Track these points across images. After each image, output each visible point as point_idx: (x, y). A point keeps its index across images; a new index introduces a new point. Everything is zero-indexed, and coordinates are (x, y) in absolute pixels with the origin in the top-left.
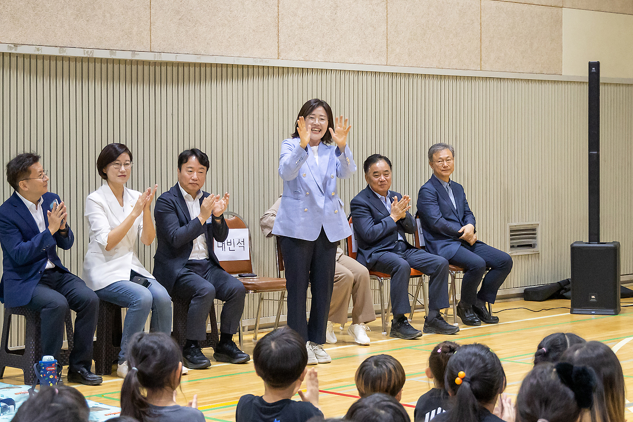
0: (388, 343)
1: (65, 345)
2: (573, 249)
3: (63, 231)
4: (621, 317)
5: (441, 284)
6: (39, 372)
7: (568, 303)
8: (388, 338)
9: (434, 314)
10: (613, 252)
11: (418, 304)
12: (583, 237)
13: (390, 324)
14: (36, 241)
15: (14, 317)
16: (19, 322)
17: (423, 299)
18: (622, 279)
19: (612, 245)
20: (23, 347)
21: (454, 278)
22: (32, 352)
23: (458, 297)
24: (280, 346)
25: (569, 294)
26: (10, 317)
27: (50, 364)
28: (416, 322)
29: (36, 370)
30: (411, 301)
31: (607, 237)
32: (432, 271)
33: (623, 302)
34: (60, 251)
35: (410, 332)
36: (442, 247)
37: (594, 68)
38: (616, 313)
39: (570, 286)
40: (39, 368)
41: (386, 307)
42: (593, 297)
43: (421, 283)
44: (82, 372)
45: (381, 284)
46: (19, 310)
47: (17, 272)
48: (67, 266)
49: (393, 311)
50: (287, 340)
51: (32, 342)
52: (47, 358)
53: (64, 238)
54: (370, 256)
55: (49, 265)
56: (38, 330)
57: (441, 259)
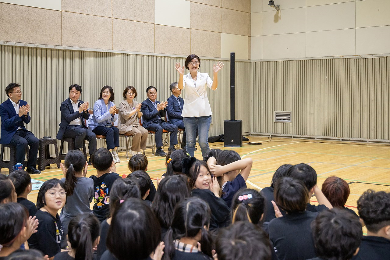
0: (154, 158)
1: (26, 159)
2: (225, 122)
3: (26, 115)
4: (243, 148)
5: (174, 136)
6: (15, 169)
7: (223, 143)
8: (154, 156)
9: (172, 147)
10: (240, 123)
11: (166, 143)
12: (229, 118)
13: (155, 151)
14: (13, 119)
15: (6, 148)
16: (7, 150)
17: (168, 142)
18: (243, 134)
19: (239, 121)
20: (9, 160)
21: (180, 133)
22: (13, 162)
23: (182, 141)
24: (102, 155)
25: (223, 140)
26: (4, 148)
27: (20, 166)
28: (166, 150)
29: (14, 168)
30: (163, 142)
31: (237, 118)
32: (171, 131)
33: (243, 143)
34: (25, 124)
35: (163, 153)
36: (175, 122)
37: (233, 55)
38: (241, 146)
39: (224, 137)
40: (15, 168)
41: (154, 145)
42: (232, 140)
43: (167, 135)
44: (33, 169)
45: (152, 136)
46: (7, 146)
47: (7, 130)
48: (27, 129)
49: (156, 146)
50: (104, 153)
51: (13, 158)
52: (18, 164)
53: (26, 118)
54: (148, 125)
55: (19, 128)
56: (15, 153)
57: (175, 126)
